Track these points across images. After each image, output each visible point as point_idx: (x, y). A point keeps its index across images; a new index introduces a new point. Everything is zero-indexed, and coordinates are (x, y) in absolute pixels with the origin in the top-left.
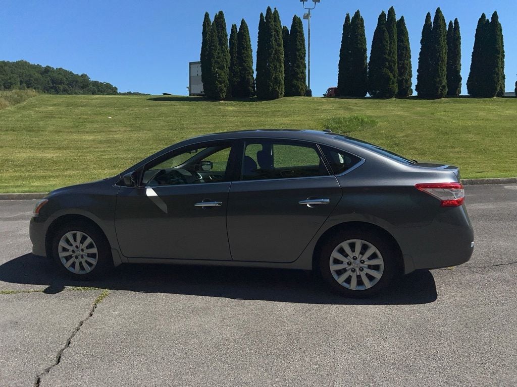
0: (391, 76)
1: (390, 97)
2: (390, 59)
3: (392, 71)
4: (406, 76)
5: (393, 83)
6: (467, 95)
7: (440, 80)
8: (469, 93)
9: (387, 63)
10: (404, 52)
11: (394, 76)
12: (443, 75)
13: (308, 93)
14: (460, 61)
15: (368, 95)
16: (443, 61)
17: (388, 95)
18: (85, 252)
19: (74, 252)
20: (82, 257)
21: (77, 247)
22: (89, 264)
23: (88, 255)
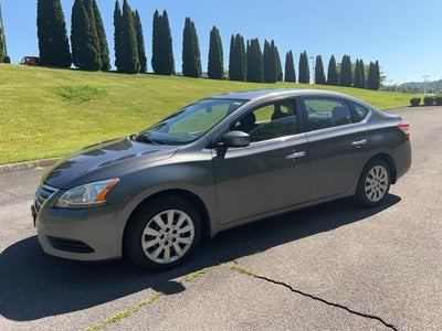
0: (95, 51)
1: (97, 70)
2: (92, 35)
3: (95, 46)
4: (105, 53)
5: (98, 58)
7: (135, 59)
8: (154, 71)
9: (90, 39)
10: (101, 31)
11: (97, 51)
12: (136, 55)
13: (7, 60)
14: (144, 45)
15: (73, 66)
16: (134, 43)
17: (94, 68)
18: (179, 232)
19: (162, 237)
20: (174, 240)
21: (168, 230)
22: (182, 246)
23: (181, 235)
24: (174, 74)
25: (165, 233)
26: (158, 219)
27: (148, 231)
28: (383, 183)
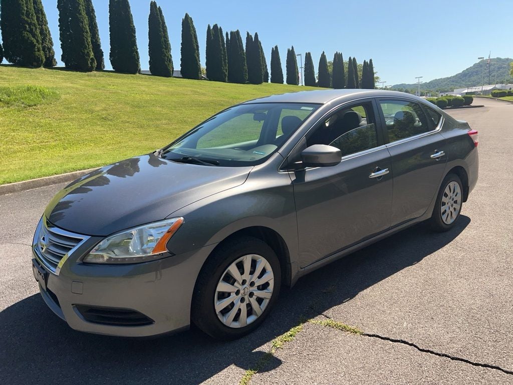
0: (35, 41)
1: (38, 66)
2: (29, 21)
3: (34, 36)
4: (47, 44)
5: (39, 50)
6: (113, 70)
7: (88, 52)
8: (114, 69)
9: (28, 27)
10: (40, 15)
11: (38, 41)
12: (90, 47)
14: (98, 35)
16: (87, 32)
17: (35, 64)
18: (257, 284)
19: (238, 293)
20: (251, 295)
21: (244, 282)
22: (260, 300)
23: (259, 288)
24: (139, 72)
25: (241, 288)
26: (233, 269)
27: (222, 287)
28: (456, 202)
